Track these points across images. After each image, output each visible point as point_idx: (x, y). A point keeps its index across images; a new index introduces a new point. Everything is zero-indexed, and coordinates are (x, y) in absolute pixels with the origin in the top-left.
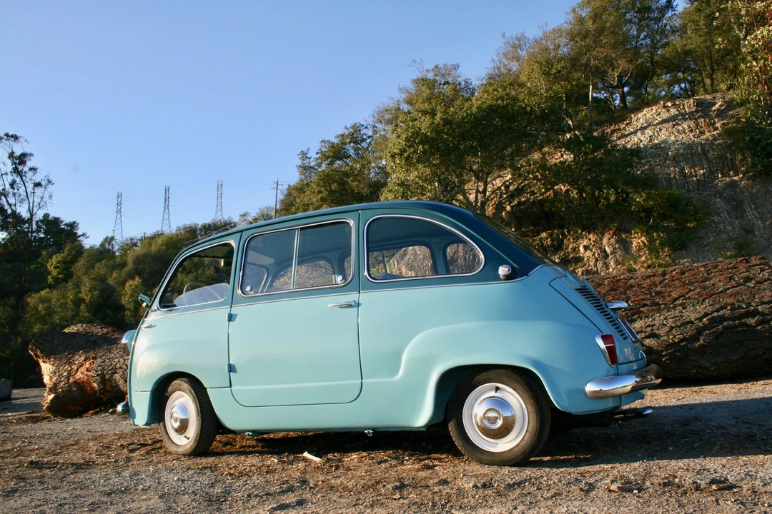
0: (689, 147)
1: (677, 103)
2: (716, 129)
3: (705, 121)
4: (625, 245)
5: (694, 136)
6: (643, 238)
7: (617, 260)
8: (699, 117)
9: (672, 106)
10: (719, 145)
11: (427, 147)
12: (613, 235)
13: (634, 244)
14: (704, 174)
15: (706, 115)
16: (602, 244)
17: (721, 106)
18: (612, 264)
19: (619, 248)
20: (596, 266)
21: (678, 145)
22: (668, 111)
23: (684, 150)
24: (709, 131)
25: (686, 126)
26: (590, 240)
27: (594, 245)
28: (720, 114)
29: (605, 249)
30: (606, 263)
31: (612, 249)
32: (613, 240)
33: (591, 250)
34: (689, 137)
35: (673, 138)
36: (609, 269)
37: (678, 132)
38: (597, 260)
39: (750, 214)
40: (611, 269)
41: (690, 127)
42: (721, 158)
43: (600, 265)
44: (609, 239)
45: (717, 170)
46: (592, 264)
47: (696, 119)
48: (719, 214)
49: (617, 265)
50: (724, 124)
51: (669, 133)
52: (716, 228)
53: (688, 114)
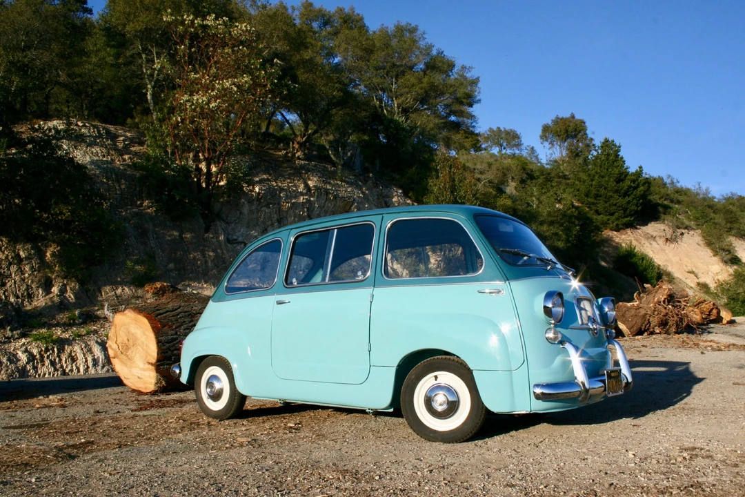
1: (86, 124)
2: (124, 160)
4: (41, 255)
5: (107, 161)
6: (59, 249)
7: (33, 267)
9: (83, 126)
10: (129, 175)
13: (49, 253)
14: (116, 199)
15: (114, 145)
16: (16, 247)
17: (125, 140)
18: (27, 269)
19: (34, 254)
20: (9, 269)
22: (80, 130)
24: (119, 161)
25: (98, 150)
26: (2, 241)
27: (7, 247)
28: (126, 147)
29: (19, 253)
30: (20, 268)
31: (27, 254)
32: (28, 246)
33: (3, 253)
35: (88, 158)
37: (92, 153)
38: (10, 264)
39: (152, 243)
40: (27, 275)
41: (102, 152)
43: (14, 268)
44: (24, 244)
46: (5, 266)
47: (107, 146)
48: (128, 238)
49: (32, 272)
50: (130, 158)
51: (84, 152)
52: (126, 250)
53: (98, 139)
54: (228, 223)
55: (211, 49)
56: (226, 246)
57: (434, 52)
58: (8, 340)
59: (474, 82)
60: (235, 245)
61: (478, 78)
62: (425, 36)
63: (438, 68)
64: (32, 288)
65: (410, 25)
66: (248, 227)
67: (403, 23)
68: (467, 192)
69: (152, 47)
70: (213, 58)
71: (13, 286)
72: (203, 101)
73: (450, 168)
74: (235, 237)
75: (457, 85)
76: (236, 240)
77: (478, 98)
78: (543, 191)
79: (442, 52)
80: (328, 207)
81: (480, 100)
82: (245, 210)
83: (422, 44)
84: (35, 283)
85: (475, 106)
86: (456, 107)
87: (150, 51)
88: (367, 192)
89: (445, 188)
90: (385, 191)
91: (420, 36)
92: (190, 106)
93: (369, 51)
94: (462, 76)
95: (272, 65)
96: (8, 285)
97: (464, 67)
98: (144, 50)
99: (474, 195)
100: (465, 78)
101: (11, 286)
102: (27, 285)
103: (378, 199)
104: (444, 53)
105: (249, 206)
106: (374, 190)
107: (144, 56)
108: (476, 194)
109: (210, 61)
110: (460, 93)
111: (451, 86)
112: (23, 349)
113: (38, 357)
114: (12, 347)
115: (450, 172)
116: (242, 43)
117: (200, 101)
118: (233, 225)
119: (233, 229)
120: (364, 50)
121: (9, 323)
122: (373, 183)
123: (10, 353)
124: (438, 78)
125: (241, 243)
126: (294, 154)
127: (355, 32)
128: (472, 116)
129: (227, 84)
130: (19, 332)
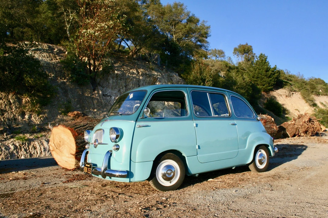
0: (48, 64)
1: (40, 44)
2: (57, 59)
3: (52, 55)
4: (20, 100)
5: (49, 60)
6: (28, 98)
7: (16, 107)
8: (50, 53)
10: (59, 66)
12: (14, 95)
13: (24, 101)
14: (53, 76)
15: (52, 53)
16: (8, 98)
17: (57, 50)
18: (14, 108)
19: (17, 101)
20: (5, 108)
21: (44, 62)
22: (37, 46)
23: (46, 64)
24: (54, 60)
25: (45, 55)
26: (2, 95)
27: (4, 98)
28: (58, 54)
29: (10, 101)
30: (10, 107)
31: (13, 101)
32: (14, 97)
33: (3, 100)
34: (48, 60)
35: (41, 58)
36: (12, 110)
37: (43, 56)
38: (6, 105)
39: (70, 96)
40: (13, 110)
41: (47, 56)
42: (60, 71)
43: (7, 108)
44: (12, 96)
45: (58, 76)
46: (3, 106)
47: (49, 53)
48: (59, 94)
49: (16, 109)
50: (59, 58)
51: (39, 55)
52: (58, 99)
53: (45, 50)
54: (103, 87)
55: (95, 10)
56: (103, 98)
57: (191, 15)
58: (6, 139)
59: (208, 28)
60: (106, 97)
61: (210, 26)
62: (187, 8)
63: (193, 21)
64: (16, 116)
65: (180, 3)
66: (112, 89)
67: (177, 2)
68: (207, 74)
69: (69, 9)
70: (96, 14)
71: (7, 115)
72: (92, 32)
73: (199, 64)
74: (106, 93)
75: (201, 28)
76: (107, 95)
77: (210, 35)
78: (237, 75)
79: (194, 15)
80: (147, 81)
81: (210, 36)
82: (111, 82)
83: (186, 11)
84: (17, 114)
85: (208, 38)
86: (200, 38)
87: (68, 11)
88: (163, 74)
89: (197, 73)
90: (171, 74)
91: (185, 8)
92: (86, 34)
93: (163, 14)
94: (203, 25)
95: (123, 17)
96: (5, 115)
97: (204, 21)
98: (65, 10)
99: (210, 76)
100: (204, 26)
101: (6, 115)
102: (14, 115)
103: (168, 77)
104: (195, 15)
105: (112, 80)
106: (166, 73)
107: (65, 14)
108: (211, 75)
109: (95, 15)
110: (203, 32)
111: (199, 29)
112: (12, 143)
113: (19, 147)
114: (7, 143)
115: (199, 66)
116: (109, 7)
117: (91, 32)
118: (105, 88)
119: (105, 90)
120: (161, 13)
121: (6, 132)
122: (166, 71)
123: (6, 145)
124: (193, 26)
125: (109, 96)
127: (157, 6)
128: (207, 42)
129: (103, 24)
130: (10, 136)
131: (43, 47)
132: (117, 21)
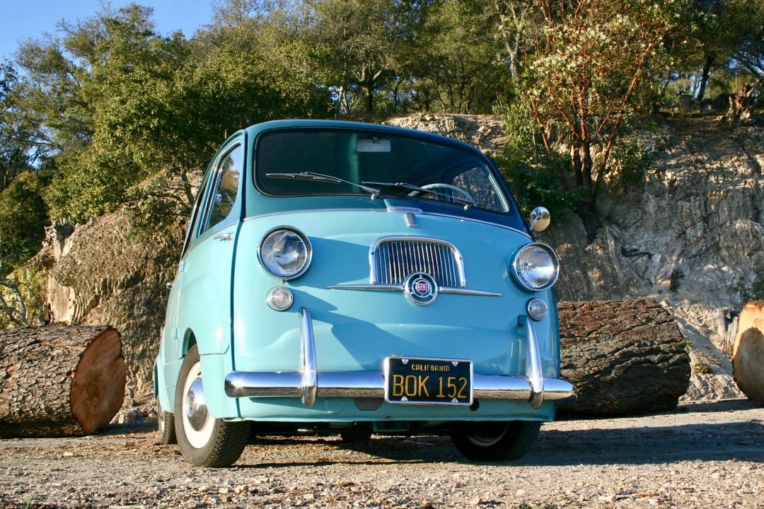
1: (436, 117)
9: (431, 120)
11: (163, 122)
17: (484, 131)
22: (427, 125)
28: (483, 139)
53: (449, 133)
54: (625, 228)
56: (620, 260)
60: (634, 259)
66: (656, 230)
69: (510, 3)
74: (634, 247)
76: (635, 250)
82: (651, 207)
87: (508, 9)
98: (502, 9)
105: (657, 201)
117: (554, 62)
118: (631, 230)
119: (632, 236)
125: (643, 254)
126: (736, 117)
131: (444, 125)
132: (653, 8)
